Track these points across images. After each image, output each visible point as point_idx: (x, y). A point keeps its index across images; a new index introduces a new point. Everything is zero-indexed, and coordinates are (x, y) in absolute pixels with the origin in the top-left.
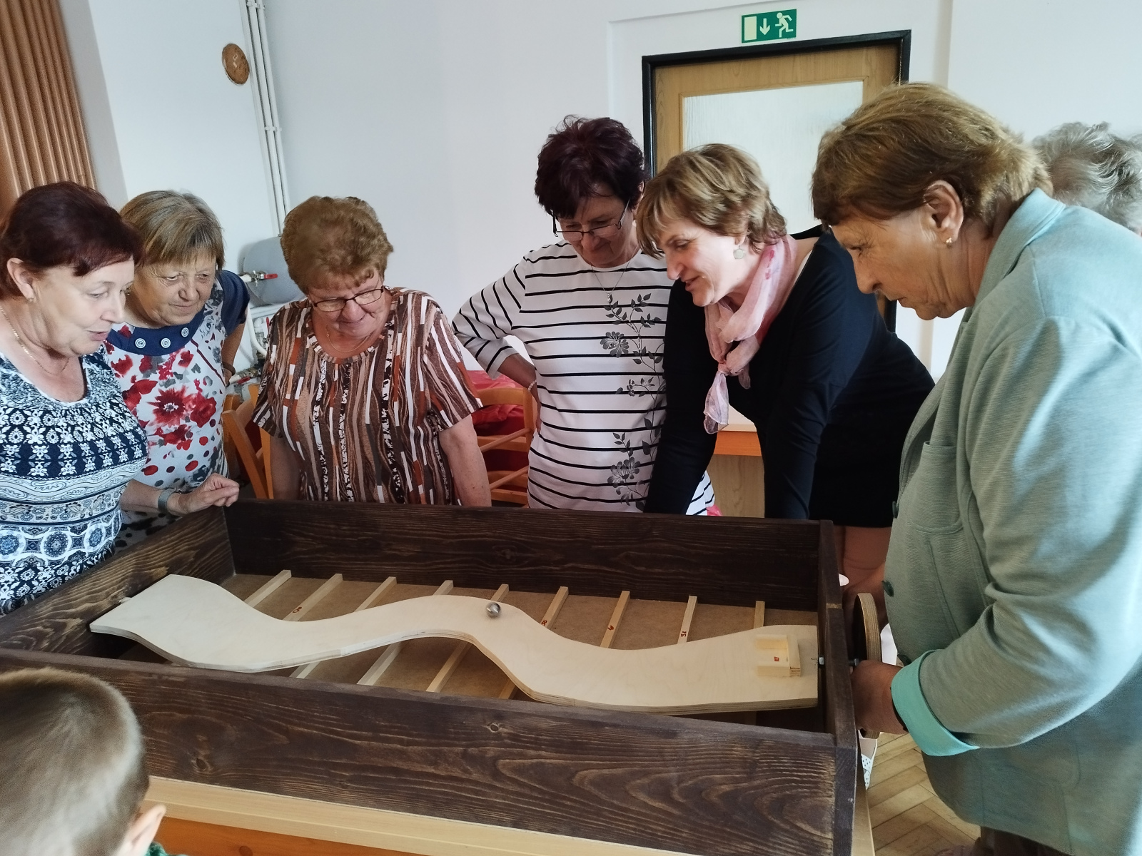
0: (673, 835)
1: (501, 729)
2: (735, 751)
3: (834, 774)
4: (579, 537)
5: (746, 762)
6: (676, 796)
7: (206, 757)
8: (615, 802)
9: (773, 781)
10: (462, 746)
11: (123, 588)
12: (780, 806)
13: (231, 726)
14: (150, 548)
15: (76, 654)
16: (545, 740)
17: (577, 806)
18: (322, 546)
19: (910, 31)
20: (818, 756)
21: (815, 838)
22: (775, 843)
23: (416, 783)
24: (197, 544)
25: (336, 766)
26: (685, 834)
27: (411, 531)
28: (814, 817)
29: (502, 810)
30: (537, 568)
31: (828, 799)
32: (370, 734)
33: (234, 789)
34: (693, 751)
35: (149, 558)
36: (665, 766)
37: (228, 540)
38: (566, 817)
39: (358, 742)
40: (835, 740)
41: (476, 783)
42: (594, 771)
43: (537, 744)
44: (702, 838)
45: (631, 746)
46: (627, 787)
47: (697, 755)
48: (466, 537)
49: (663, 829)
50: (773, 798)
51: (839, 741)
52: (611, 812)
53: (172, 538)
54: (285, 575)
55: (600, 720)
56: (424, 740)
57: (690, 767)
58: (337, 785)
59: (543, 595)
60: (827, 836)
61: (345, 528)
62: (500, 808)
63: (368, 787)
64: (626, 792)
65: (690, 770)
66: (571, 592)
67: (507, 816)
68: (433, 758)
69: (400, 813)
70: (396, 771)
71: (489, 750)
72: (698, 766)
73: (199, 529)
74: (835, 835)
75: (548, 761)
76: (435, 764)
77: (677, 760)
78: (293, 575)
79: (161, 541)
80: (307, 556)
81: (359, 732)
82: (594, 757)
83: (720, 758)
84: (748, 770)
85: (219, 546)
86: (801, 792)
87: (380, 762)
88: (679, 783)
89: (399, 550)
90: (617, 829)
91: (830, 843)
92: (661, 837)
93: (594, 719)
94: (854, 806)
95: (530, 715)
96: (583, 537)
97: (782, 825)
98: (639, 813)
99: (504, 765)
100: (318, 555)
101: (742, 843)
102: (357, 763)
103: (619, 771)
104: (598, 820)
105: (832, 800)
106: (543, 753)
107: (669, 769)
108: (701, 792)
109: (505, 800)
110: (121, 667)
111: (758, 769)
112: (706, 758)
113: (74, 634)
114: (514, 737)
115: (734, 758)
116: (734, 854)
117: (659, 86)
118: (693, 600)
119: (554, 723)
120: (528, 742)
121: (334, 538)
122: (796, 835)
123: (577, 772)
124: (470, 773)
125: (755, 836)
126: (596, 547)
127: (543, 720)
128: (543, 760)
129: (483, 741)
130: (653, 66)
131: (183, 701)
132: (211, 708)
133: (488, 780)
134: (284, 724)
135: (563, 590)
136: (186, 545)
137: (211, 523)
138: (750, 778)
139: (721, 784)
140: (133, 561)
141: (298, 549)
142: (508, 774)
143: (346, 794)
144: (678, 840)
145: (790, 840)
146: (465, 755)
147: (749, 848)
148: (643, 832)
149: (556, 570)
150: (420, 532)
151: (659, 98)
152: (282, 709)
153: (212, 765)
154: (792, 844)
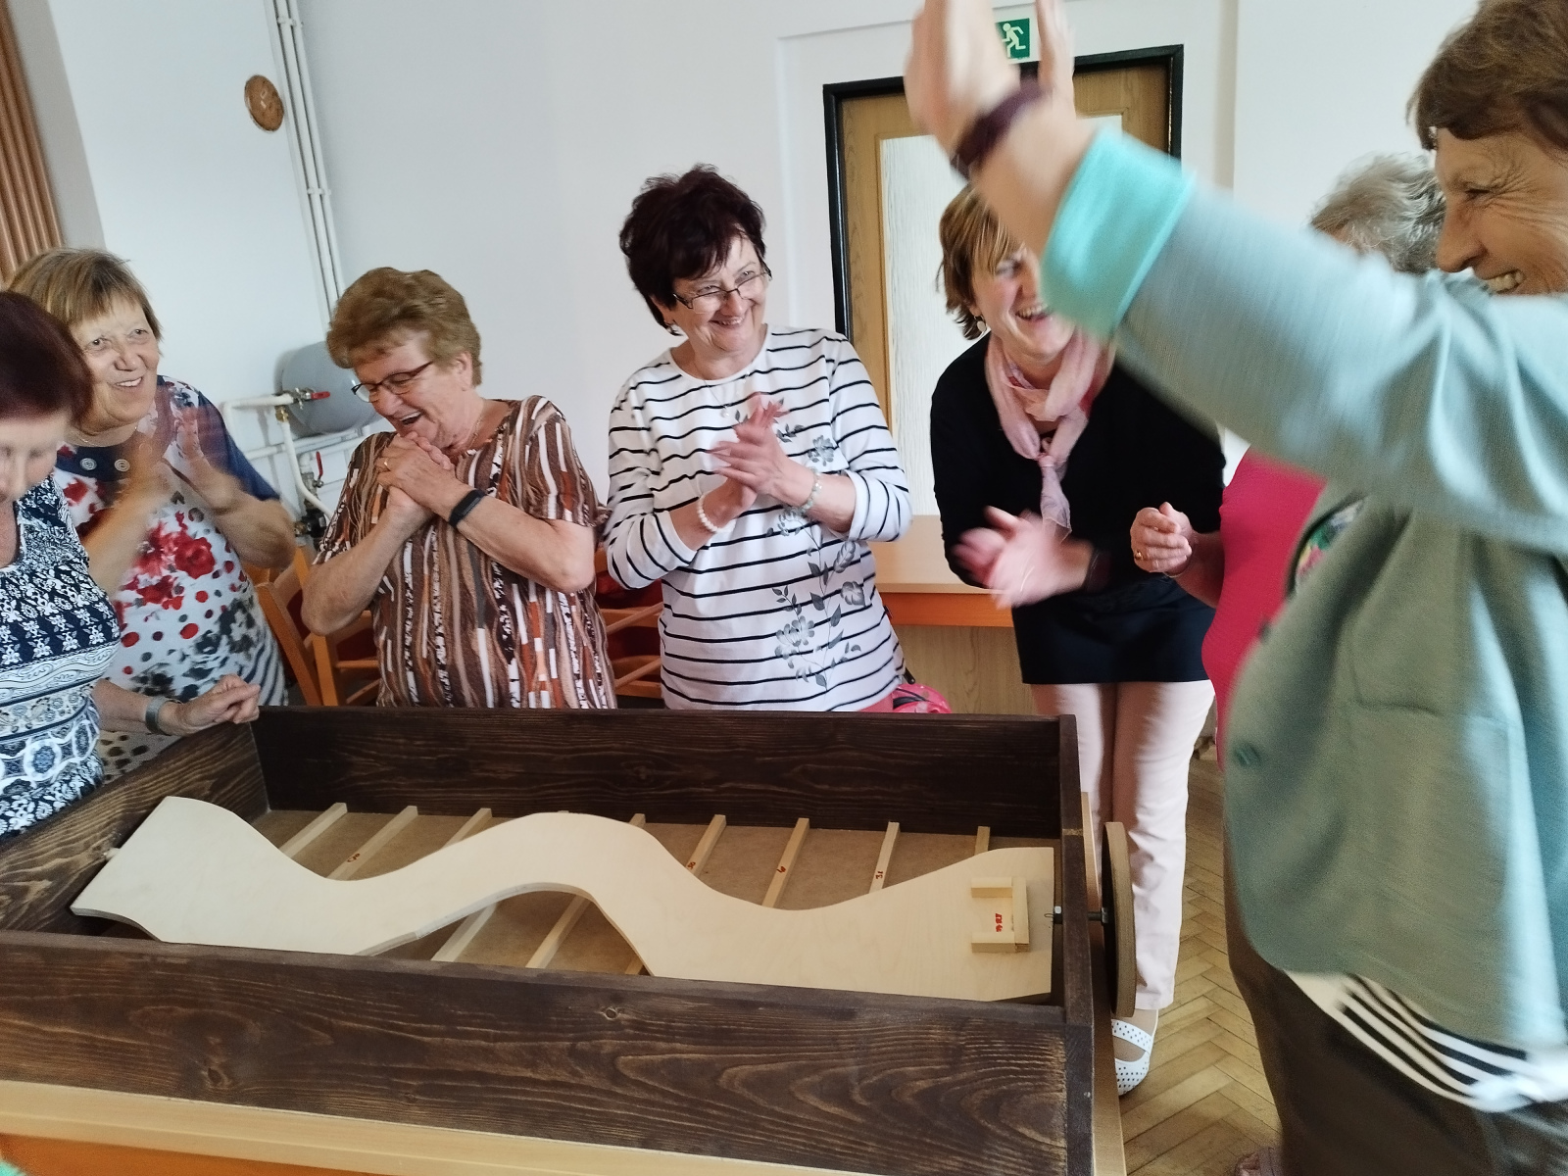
0: (856, 1150)
1: (620, 1015)
2: (932, 1034)
3: (1065, 1060)
4: (738, 747)
5: (947, 1049)
6: (857, 1097)
7: (222, 1066)
8: (777, 1108)
9: (985, 1073)
10: (569, 1040)
11: (110, 836)
12: (994, 1106)
13: (255, 1022)
14: (146, 779)
15: (40, 930)
16: (680, 1028)
17: (726, 1115)
18: (387, 769)
19: (1182, 46)
20: (1042, 1037)
21: (1043, 1148)
22: (990, 1156)
23: (508, 1092)
24: (213, 771)
25: (398, 1073)
26: (871, 1147)
27: (509, 745)
28: (1040, 1119)
29: (626, 1125)
30: (684, 790)
31: (1058, 1094)
32: (442, 1028)
33: (261, 1109)
34: (878, 1036)
35: (146, 792)
36: (841, 1057)
37: (259, 764)
38: (710, 1131)
39: (426, 1039)
40: (1065, 1013)
41: (591, 1090)
42: (747, 1067)
43: (669, 1034)
44: (893, 1152)
45: (794, 1033)
46: (792, 1088)
47: (883, 1041)
48: (585, 750)
49: (842, 1143)
50: (984, 1095)
51: (1069, 1016)
52: (772, 1123)
53: (178, 764)
54: (339, 810)
55: (751, 998)
56: (516, 1033)
57: (874, 1057)
58: (400, 1099)
59: (694, 827)
60: (1058, 1144)
61: (418, 743)
62: (623, 1122)
63: (443, 1100)
64: (791, 1093)
65: (875, 1061)
66: (730, 822)
67: (632, 1133)
68: (530, 1057)
69: (489, 1134)
70: (481, 1077)
71: (605, 1043)
72: (885, 1057)
73: (217, 750)
74: (1068, 1143)
75: (685, 1056)
76: (532, 1065)
77: (857, 1048)
78: (350, 810)
79: (161, 768)
80: (368, 783)
81: (429, 1026)
82: (746, 1048)
83: (913, 1044)
84: (951, 1059)
85: (246, 772)
86: (1022, 1086)
87: (459, 1065)
88: (860, 1081)
89: (494, 772)
90: (782, 1145)
91: (1063, 1154)
92: (841, 1153)
93: (744, 998)
94: (1093, 1103)
95: (657, 995)
96: (743, 747)
97: (998, 1131)
98: (809, 1123)
99: (626, 1064)
100: (384, 781)
101: (947, 1158)
102: (428, 1068)
103: (781, 1066)
104: (754, 1134)
105: (1063, 1096)
106: (678, 1045)
107: (846, 1061)
108: (890, 1091)
109: (628, 1110)
110: (99, 947)
111: (964, 1058)
112: (896, 1045)
113: (41, 901)
114: (638, 1025)
115: (932, 1044)
116: (938, 1173)
117: (847, 125)
118: (893, 828)
119: (691, 1005)
120: (657, 1032)
121: (405, 757)
122: (1017, 1144)
123: (725, 1068)
124: (581, 1077)
125: (963, 1147)
126: (761, 759)
127: (676, 1000)
128: (678, 1055)
129: (597, 1032)
130: (839, 97)
131: (186, 991)
132: (226, 999)
133: (605, 1085)
134: (326, 1018)
135: (719, 820)
136: (199, 773)
137: (234, 742)
138: (954, 1068)
139: (916, 1080)
140: (123, 798)
141: (357, 773)
142: (632, 1075)
143: (415, 1111)
144: (863, 1157)
145: (1011, 1152)
146: (572, 1052)
147: (956, 1163)
148: (815, 1147)
149: (709, 793)
150: (521, 746)
151: (849, 141)
152: (324, 998)
153: (230, 1078)
154: (1014, 1156)
